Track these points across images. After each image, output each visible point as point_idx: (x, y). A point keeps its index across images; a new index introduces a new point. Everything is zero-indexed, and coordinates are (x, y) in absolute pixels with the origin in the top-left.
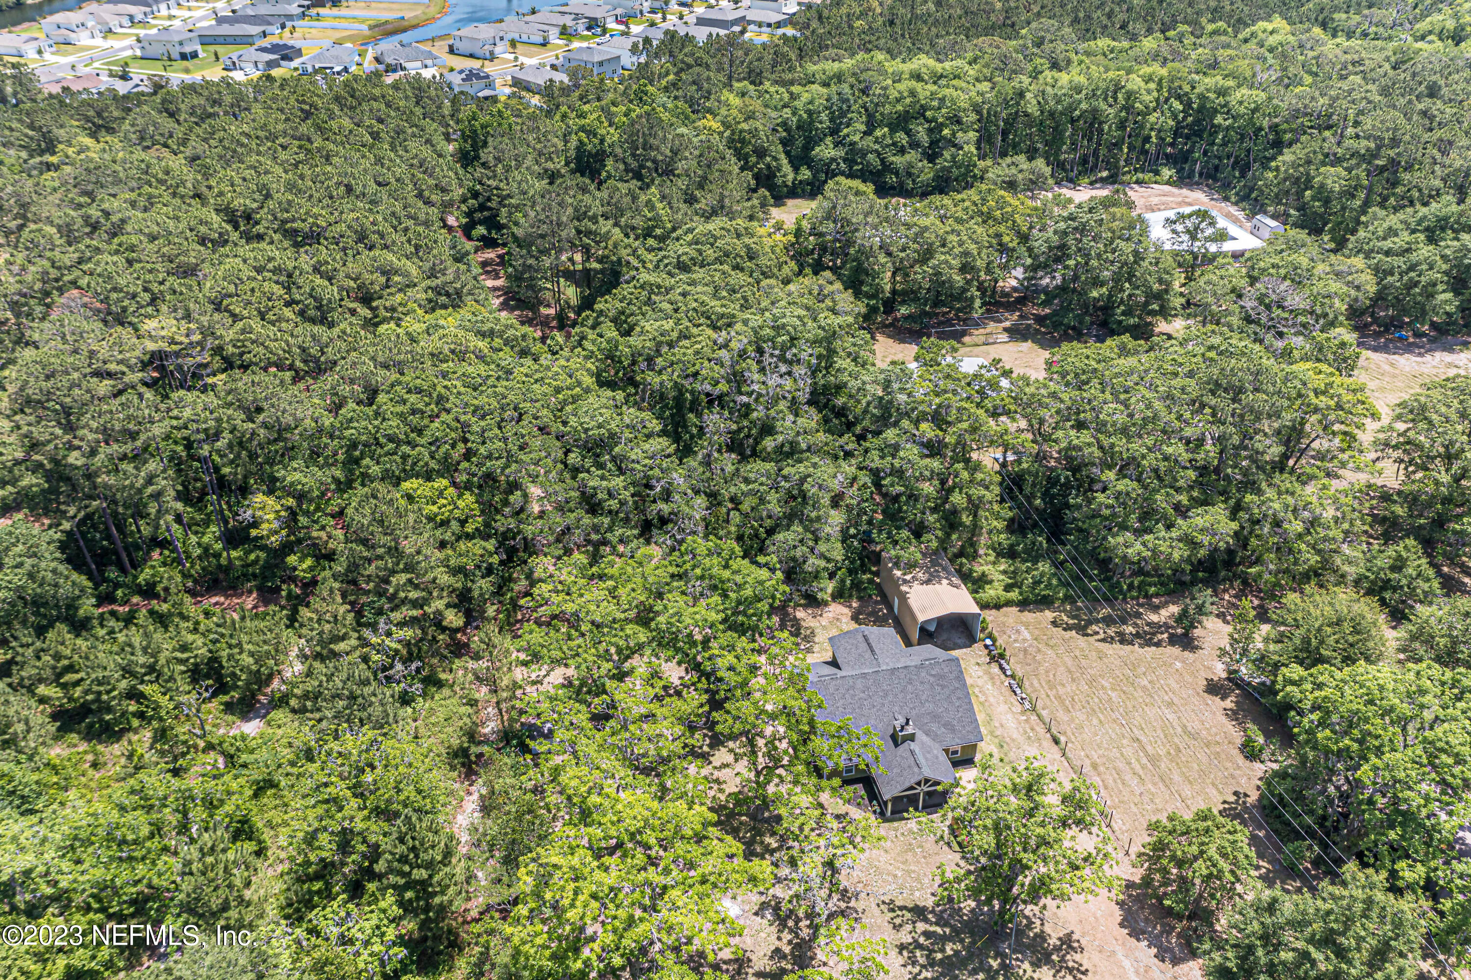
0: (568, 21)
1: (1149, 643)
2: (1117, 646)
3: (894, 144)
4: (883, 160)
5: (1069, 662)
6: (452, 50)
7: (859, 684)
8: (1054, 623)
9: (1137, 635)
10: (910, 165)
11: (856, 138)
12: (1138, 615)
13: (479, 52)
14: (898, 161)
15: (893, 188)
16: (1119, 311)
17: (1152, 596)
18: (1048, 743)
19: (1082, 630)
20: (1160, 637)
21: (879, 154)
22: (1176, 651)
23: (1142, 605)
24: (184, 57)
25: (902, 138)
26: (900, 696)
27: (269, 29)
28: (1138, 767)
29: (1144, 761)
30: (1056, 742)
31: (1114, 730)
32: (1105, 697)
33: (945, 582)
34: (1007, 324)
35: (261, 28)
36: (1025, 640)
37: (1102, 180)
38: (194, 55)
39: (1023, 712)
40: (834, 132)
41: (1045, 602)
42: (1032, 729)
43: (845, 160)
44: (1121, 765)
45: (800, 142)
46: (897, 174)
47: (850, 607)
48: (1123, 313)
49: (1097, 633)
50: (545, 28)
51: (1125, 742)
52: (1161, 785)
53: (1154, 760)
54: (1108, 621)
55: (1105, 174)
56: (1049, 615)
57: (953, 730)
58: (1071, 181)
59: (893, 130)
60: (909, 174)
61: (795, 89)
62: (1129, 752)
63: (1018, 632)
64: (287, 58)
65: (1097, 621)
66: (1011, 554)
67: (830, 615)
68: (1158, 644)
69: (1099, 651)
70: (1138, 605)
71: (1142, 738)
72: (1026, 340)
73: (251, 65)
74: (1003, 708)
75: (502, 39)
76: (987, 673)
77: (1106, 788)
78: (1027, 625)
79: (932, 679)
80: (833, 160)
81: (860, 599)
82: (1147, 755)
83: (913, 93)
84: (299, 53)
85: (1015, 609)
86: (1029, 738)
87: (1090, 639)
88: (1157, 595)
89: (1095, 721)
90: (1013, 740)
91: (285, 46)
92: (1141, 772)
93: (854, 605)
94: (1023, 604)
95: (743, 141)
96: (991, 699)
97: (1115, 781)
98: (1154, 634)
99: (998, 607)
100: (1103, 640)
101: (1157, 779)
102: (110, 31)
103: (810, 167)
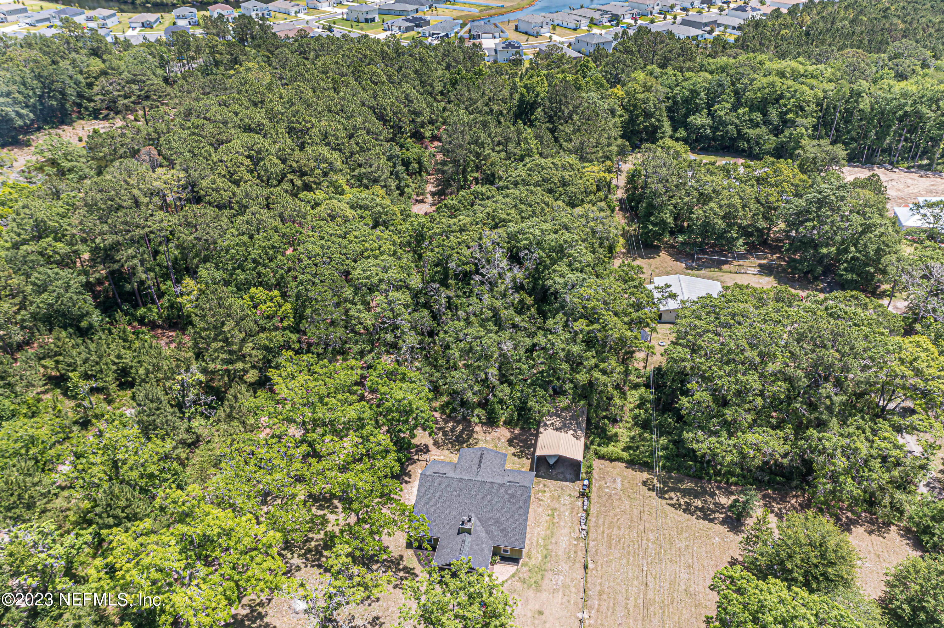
0: (597, 15)
1: (706, 518)
2: (680, 512)
3: (751, 120)
4: (739, 132)
5: (636, 512)
6: (516, 29)
7: (456, 485)
8: (645, 483)
9: (701, 509)
10: (759, 136)
11: (722, 113)
12: (713, 495)
13: (531, 31)
14: (752, 133)
15: (743, 150)
16: (842, 267)
17: (732, 484)
18: (579, 566)
19: (661, 493)
20: (717, 515)
21: (736, 126)
22: (723, 529)
23: (719, 488)
24: (367, 21)
25: (758, 116)
26: (480, 501)
27: (421, 7)
28: (632, 603)
29: (640, 601)
30: (586, 567)
31: (633, 572)
32: (644, 547)
33: (572, 432)
34: (764, 262)
35: (416, 7)
36: (615, 488)
37: (921, 167)
38: (373, 20)
39: (578, 539)
40: (709, 106)
41: (647, 466)
42: (575, 552)
43: (711, 127)
44: (620, 598)
45: (683, 111)
46: (748, 141)
47: (512, 432)
48: (845, 270)
49: (671, 499)
50: (579, 18)
51: (636, 583)
52: (640, 623)
53: (647, 603)
54: (685, 493)
55: (925, 162)
56: (645, 475)
57: (506, 536)
58: (891, 163)
59: (752, 110)
60: (758, 144)
61: (688, 74)
62: (633, 591)
63: (614, 481)
64: (419, 26)
65: (679, 490)
66: (645, 425)
67: (496, 434)
68: (711, 521)
69: (664, 512)
70: (717, 487)
71: (651, 585)
72: (770, 275)
73: (397, 29)
74: (566, 531)
75: (547, 24)
76: (572, 503)
77: (598, 611)
78: (623, 478)
79: (506, 496)
80: (703, 126)
81: (522, 429)
82: (645, 598)
83: (773, 85)
84: (428, 23)
85: (624, 465)
86: (570, 557)
87: (664, 502)
88: (736, 484)
89: (624, 561)
90: (557, 555)
91: (421, 19)
92: (631, 610)
93: (516, 432)
94: (631, 463)
95: (635, 106)
96: (562, 523)
97: (608, 609)
98: (714, 512)
99: (611, 460)
100: (672, 505)
101: (640, 617)
102: (341, 3)
103: (686, 130)
